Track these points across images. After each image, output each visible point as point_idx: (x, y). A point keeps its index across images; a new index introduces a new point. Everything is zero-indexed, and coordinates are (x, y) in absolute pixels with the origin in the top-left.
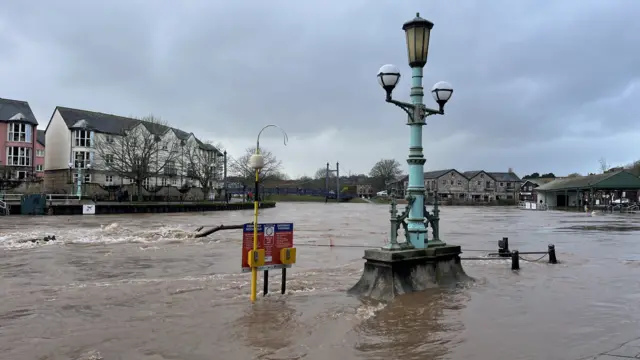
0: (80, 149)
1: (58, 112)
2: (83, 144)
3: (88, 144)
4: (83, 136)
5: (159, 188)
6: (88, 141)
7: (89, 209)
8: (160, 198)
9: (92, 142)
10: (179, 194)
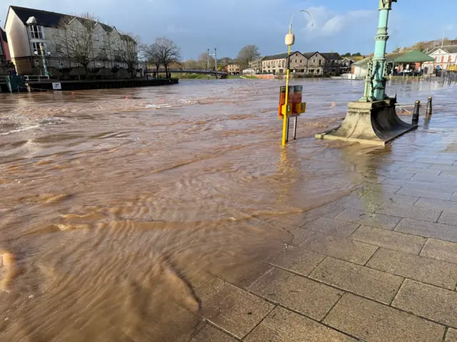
0: (35, 40)
1: (11, 9)
2: (37, 37)
3: (41, 37)
4: (35, 29)
5: (97, 70)
6: (41, 34)
7: (57, 85)
8: (99, 77)
9: (43, 35)
10: (112, 74)
